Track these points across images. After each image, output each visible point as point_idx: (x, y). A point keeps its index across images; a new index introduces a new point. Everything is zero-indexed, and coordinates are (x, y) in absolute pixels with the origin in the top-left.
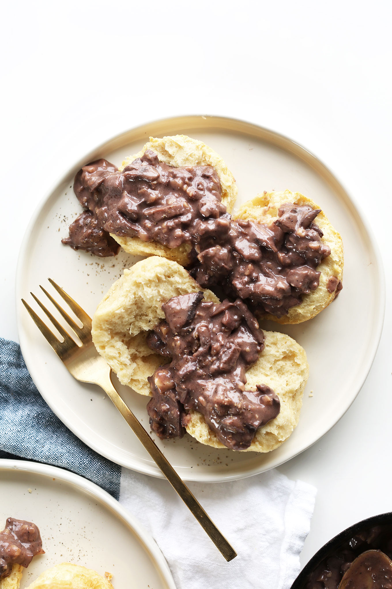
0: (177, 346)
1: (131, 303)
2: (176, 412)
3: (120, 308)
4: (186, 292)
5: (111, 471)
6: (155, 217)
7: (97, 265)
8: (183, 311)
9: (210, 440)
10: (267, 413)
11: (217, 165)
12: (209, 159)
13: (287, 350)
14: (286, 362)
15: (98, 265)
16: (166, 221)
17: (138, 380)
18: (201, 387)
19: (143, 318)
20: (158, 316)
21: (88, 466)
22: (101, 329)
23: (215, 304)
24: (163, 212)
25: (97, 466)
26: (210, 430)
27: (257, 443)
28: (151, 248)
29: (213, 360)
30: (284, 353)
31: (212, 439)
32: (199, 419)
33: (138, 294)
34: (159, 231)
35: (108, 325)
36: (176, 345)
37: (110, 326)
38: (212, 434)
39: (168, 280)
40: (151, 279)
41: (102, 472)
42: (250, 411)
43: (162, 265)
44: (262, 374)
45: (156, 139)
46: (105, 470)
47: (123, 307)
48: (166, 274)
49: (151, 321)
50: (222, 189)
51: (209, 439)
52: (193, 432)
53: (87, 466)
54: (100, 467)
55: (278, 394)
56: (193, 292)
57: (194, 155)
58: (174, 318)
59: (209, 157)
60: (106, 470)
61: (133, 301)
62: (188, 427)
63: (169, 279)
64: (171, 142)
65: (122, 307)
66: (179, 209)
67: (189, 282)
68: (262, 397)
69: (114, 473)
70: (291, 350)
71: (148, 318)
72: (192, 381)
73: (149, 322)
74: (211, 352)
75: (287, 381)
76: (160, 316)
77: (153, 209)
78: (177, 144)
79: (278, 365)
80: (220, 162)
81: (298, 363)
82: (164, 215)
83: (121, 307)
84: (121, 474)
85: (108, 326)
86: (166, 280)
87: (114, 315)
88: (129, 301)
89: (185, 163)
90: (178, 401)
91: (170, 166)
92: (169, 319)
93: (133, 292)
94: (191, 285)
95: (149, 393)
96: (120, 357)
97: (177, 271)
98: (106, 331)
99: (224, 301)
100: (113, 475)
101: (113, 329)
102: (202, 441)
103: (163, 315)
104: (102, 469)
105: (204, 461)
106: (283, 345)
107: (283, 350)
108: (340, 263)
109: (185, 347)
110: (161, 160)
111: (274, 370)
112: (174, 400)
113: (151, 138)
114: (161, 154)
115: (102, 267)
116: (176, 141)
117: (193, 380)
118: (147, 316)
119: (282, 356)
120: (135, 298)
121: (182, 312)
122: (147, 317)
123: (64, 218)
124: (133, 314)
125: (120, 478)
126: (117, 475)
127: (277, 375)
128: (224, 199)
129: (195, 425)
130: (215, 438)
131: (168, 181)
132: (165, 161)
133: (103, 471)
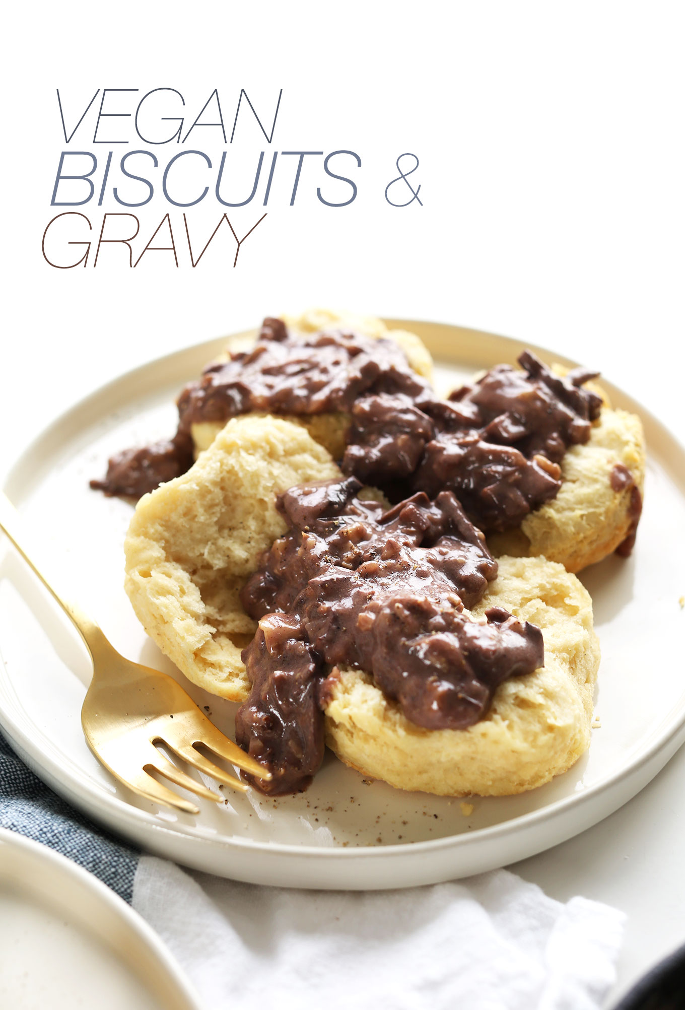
5: (114, 854)
21: (61, 838)
22: (146, 535)
25: (81, 840)
30: (542, 587)
33: (228, 465)
35: (162, 525)
37: (164, 531)
40: (256, 442)
41: (92, 854)
46: (100, 850)
48: (288, 447)
49: (252, 539)
53: (57, 838)
54: (89, 844)
60: (103, 851)
69: (122, 860)
71: (246, 534)
73: (249, 541)
84: (137, 864)
85: (160, 529)
98: (157, 540)
100: (118, 865)
101: (172, 541)
104: (94, 847)
124: (216, 513)
125: (134, 874)
126: (127, 864)
133: (96, 852)
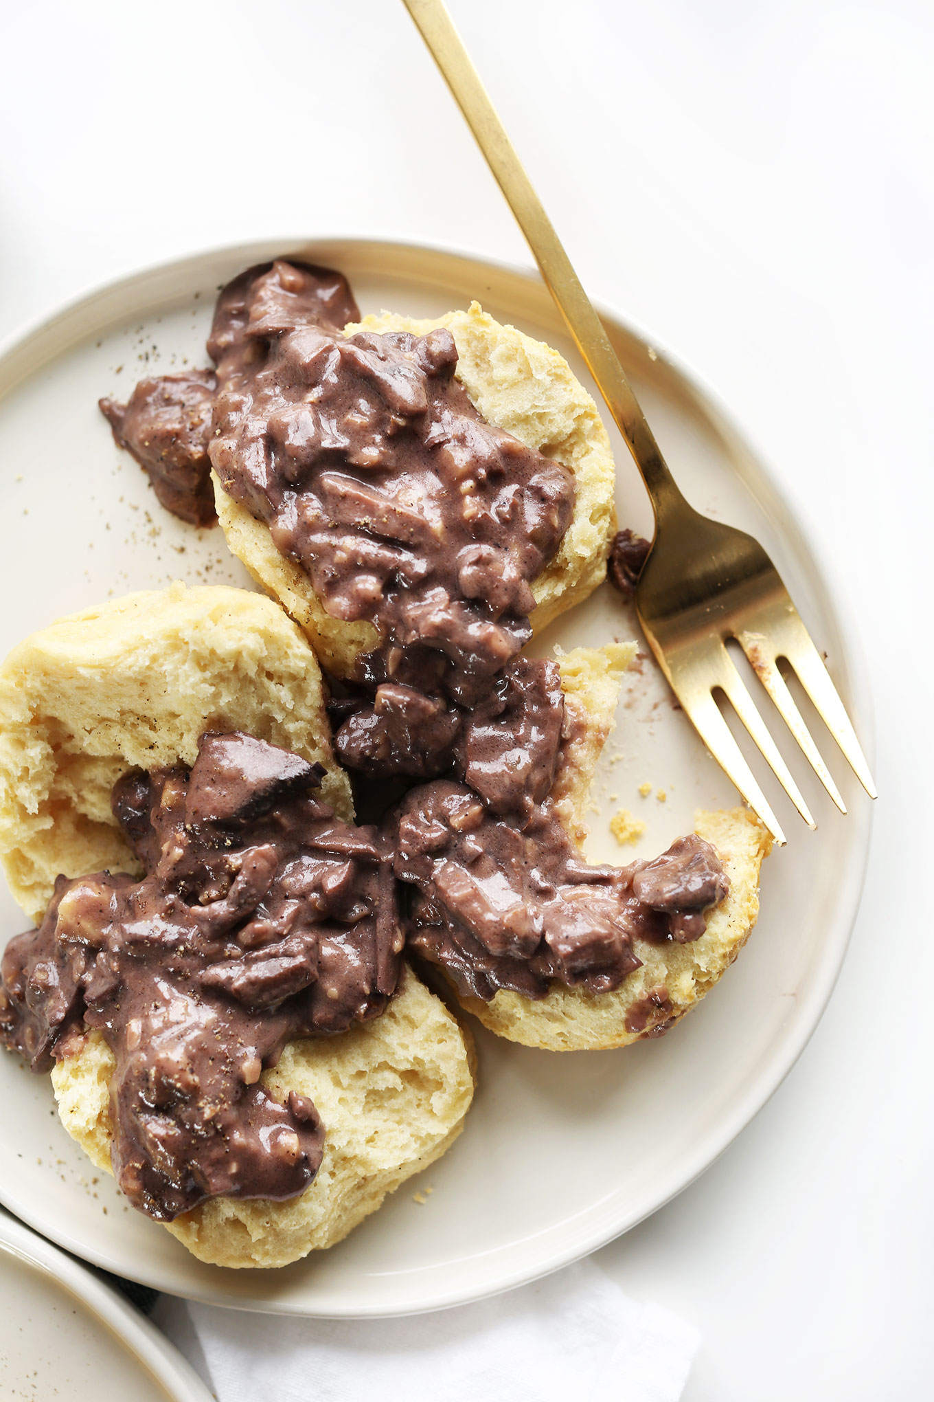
0: (169, 858)
1: (129, 673)
2: (59, 1008)
3: (94, 667)
4: (286, 744)
6: (342, 506)
7: (144, 519)
8: (243, 784)
9: (91, 1134)
10: (266, 1176)
11: (589, 484)
12: (583, 456)
13: (432, 1061)
14: (408, 1086)
15: (150, 521)
16: (361, 537)
17: (33, 863)
18: (155, 1000)
19: (140, 728)
20: (179, 749)
23: (339, 818)
24: (370, 509)
26: (106, 1113)
27: (194, 1226)
28: (281, 574)
29: (233, 954)
30: (419, 1061)
31: (98, 1134)
32: (99, 1068)
33: (161, 665)
34: (329, 548)
35: (43, 684)
36: (168, 854)
37: (44, 690)
38: (105, 1125)
39: (262, 683)
40: (218, 651)
42: (227, 1144)
43: (269, 639)
44: (329, 1071)
45: (487, 317)
47: (104, 670)
48: (267, 666)
49: (155, 748)
50: (560, 553)
51: (87, 1131)
52: (64, 1086)
55: (332, 1148)
56: (303, 754)
57: (551, 421)
58: (208, 785)
59: (583, 452)
61: (140, 673)
62: (63, 1066)
63: (265, 680)
64: (517, 350)
65: (104, 668)
66: (412, 530)
67: (310, 722)
68: (285, 1129)
70: (441, 1068)
71: (153, 737)
72: (146, 968)
73: (150, 748)
74: (240, 933)
75: (376, 1132)
76: (185, 752)
77: (350, 484)
78: (526, 363)
79: (384, 1079)
80: (601, 482)
81: (434, 1110)
82: (365, 519)
83: (100, 667)
85: (39, 687)
86: (257, 680)
87: (72, 675)
88: (130, 667)
89: (514, 425)
90: (82, 989)
91: (473, 406)
92: (197, 778)
93: (155, 651)
94: (310, 734)
95: (36, 913)
96: (23, 780)
97: (298, 676)
98: (29, 695)
99: (362, 828)
102: (67, 1125)
103: (192, 755)
105: (59, 1162)
106: (431, 1041)
107: (421, 1055)
108: (704, 980)
109: (189, 875)
110: (463, 378)
111: (362, 1082)
112: (76, 976)
113: (475, 304)
114: (473, 363)
115: (155, 533)
116: (529, 357)
117: (150, 968)
118: (153, 728)
119: (409, 1067)
120: (149, 668)
121: (238, 784)
122: (151, 733)
123: (150, 350)
124: (122, 703)
127: (364, 1100)
128: (550, 580)
129: (80, 1074)
130: (106, 1140)
131: (437, 442)
132: (469, 385)
